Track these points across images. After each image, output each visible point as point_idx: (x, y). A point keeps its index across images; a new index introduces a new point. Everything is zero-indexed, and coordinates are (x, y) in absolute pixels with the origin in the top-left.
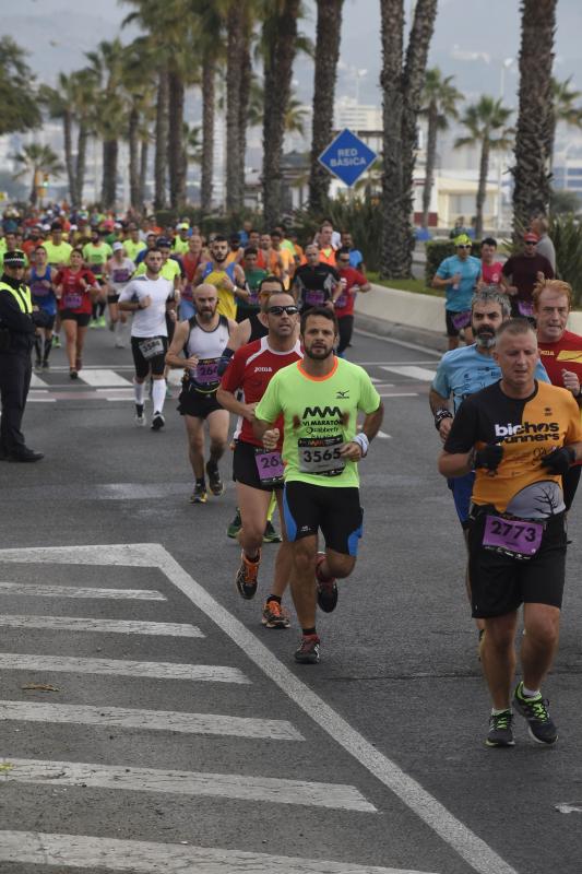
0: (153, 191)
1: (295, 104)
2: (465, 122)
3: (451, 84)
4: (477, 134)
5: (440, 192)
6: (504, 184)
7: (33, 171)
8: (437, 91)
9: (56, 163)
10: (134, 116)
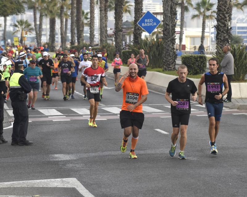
1: (127, 2)
2: (195, 8)
4: (200, 13)
5: (186, 37)
6: (212, 33)
7: (21, 31)
9: (30, 27)
10: (62, 8)
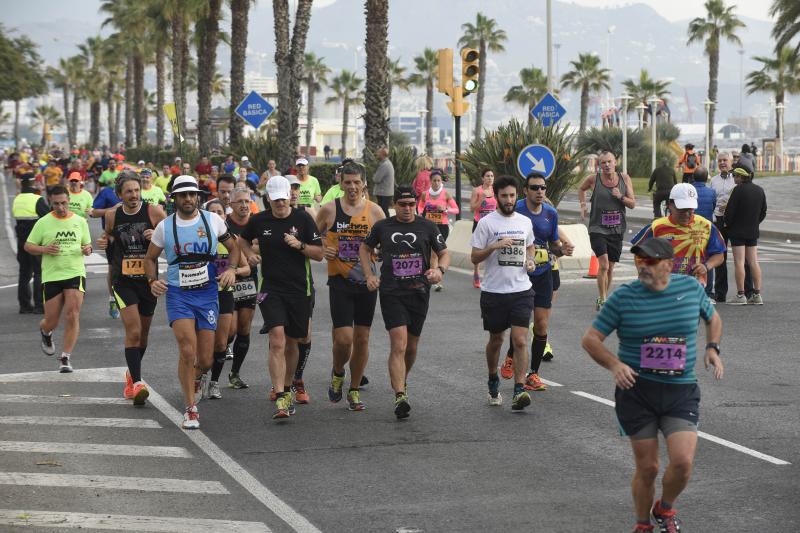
0: (125, 136)
1: (219, 76)
2: (332, 87)
3: (322, 62)
4: (340, 95)
5: (318, 133)
6: (359, 128)
7: (43, 125)
8: (313, 67)
9: (59, 117)
10: (110, 85)
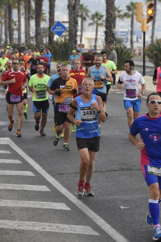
0: (4, 39)
1: (44, 14)
2: (91, 19)
3: (87, 8)
4: (94, 22)
6: (102, 36)
8: (83, 10)
